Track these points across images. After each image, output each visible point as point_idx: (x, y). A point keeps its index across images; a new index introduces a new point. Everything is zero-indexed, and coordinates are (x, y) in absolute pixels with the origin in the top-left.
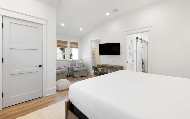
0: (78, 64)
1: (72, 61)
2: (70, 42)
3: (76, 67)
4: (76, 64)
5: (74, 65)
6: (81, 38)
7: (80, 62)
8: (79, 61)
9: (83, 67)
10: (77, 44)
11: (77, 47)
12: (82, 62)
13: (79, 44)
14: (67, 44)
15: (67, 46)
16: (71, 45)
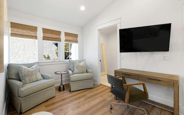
0: (78, 67)
1: (68, 62)
2: (65, 33)
3: (74, 72)
4: (75, 67)
5: (72, 69)
6: (82, 28)
7: (81, 64)
8: (80, 62)
9: (87, 72)
10: (76, 36)
11: (77, 42)
12: (84, 64)
13: (79, 36)
14: (60, 35)
15: (60, 39)
16: (67, 37)
